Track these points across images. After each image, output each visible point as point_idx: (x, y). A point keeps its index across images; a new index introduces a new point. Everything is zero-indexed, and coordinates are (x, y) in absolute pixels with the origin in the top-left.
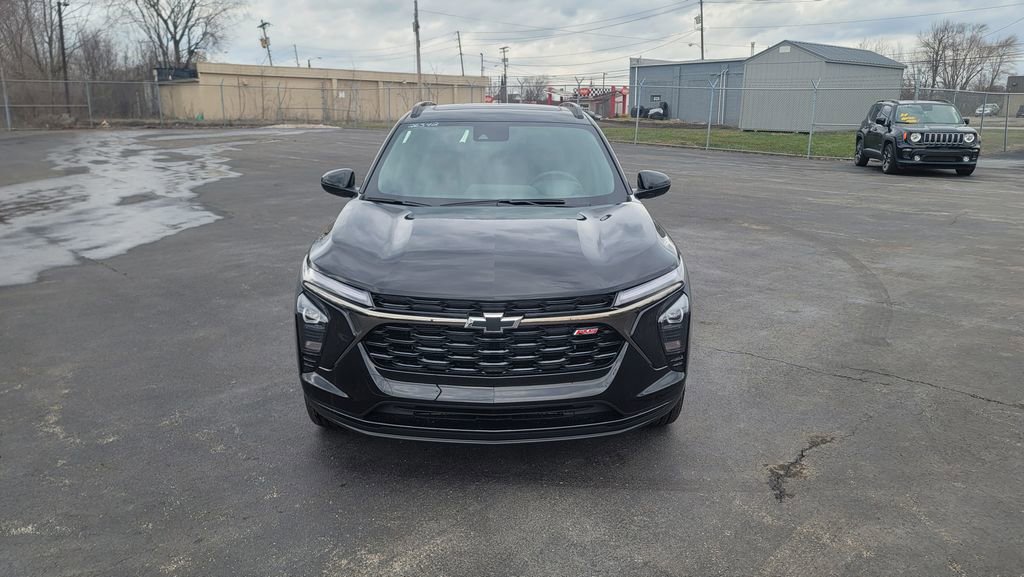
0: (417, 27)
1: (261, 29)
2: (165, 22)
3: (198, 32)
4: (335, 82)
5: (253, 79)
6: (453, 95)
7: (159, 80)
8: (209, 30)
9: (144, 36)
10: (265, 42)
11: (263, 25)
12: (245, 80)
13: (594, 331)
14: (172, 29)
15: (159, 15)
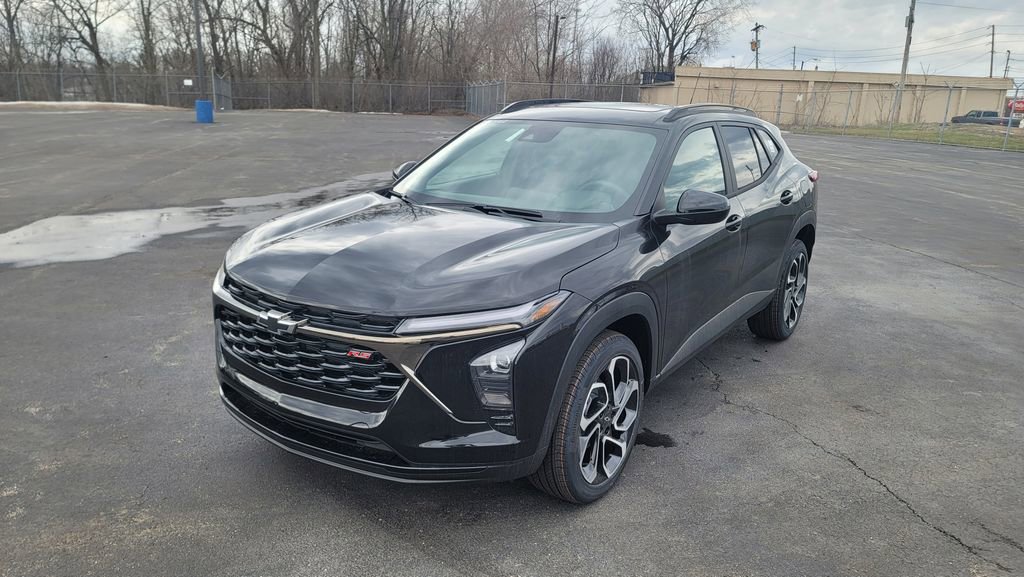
0: (910, 21)
1: (755, 32)
2: (667, 30)
3: (693, 37)
4: (811, 84)
5: (724, 82)
6: (959, 98)
7: (644, 83)
8: (704, 35)
9: (645, 44)
10: (755, 45)
11: (757, 29)
12: (717, 83)
13: (366, 355)
14: (671, 36)
15: (662, 23)
